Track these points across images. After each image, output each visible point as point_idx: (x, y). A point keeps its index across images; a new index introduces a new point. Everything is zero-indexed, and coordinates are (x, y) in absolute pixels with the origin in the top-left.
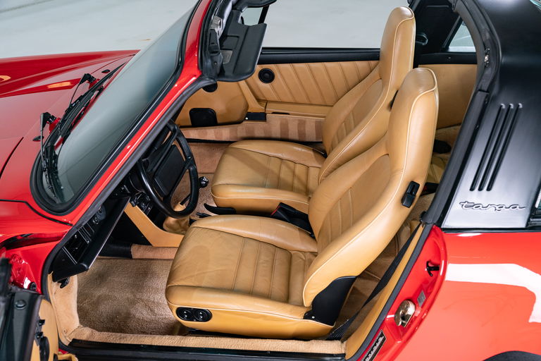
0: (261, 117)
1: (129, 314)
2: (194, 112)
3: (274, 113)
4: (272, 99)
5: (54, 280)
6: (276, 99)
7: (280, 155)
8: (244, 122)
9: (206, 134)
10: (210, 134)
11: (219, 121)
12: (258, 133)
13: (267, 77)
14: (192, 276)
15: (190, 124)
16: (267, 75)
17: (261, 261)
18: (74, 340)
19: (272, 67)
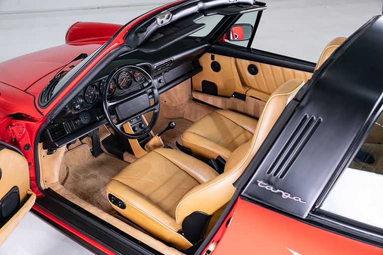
0: (242, 97)
1: (99, 190)
2: (205, 83)
3: (251, 97)
4: (254, 87)
5: (44, 148)
6: (256, 87)
7: (245, 127)
8: (232, 98)
9: (208, 99)
10: (210, 100)
11: (218, 94)
12: (240, 108)
13: (253, 70)
14: (129, 178)
15: (201, 90)
16: (253, 69)
17: (180, 187)
18: (49, 188)
19: (258, 64)
